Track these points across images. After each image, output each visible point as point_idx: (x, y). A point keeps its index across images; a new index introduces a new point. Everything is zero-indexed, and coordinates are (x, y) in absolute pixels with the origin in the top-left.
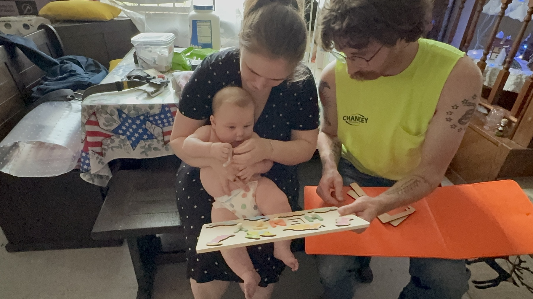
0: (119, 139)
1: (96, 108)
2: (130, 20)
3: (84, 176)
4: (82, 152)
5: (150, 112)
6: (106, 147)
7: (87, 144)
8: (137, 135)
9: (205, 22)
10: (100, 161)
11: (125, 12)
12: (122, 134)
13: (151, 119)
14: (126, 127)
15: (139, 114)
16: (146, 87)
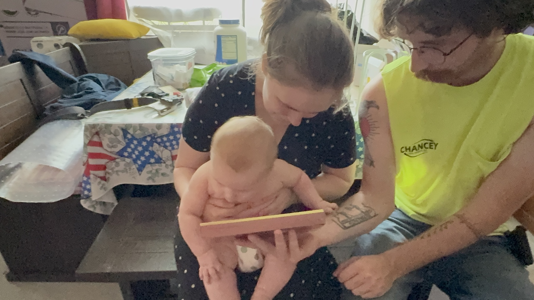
0: (124, 163)
1: (99, 127)
2: (157, 38)
3: (85, 203)
4: (83, 176)
5: (157, 133)
6: (110, 171)
7: (89, 168)
8: (143, 158)
9: (230, 37)
10: (102, 187)
11: (153, 31)
12: (128, 157)
13: (159, 140)
14: (132, 149)
15: (146, 134)
16: (157, 105)
